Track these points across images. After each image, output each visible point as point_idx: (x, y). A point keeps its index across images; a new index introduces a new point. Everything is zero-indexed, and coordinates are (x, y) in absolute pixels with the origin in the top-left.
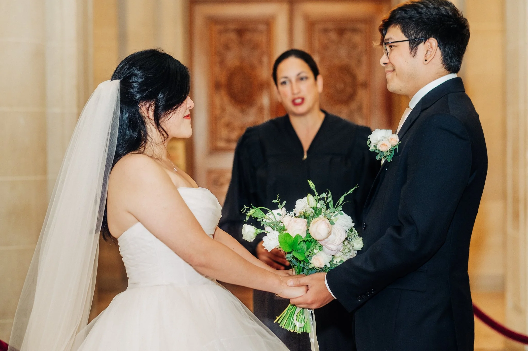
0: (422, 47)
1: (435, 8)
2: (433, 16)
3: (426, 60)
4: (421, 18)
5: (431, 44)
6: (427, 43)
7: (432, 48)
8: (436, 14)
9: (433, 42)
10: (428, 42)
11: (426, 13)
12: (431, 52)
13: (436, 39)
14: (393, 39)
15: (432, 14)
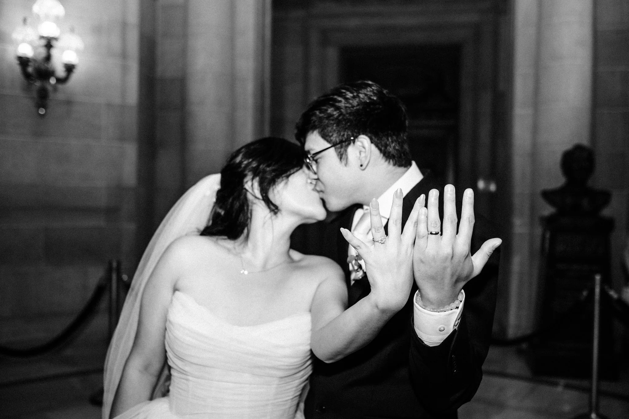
0: (352, 151)
1: (354, 97)
2: (355, 108)
3: (361, 166)
4: (341, 114)
5: (362, 142)
6: (358, 143)
7: (364, 147)
8: (358, 105)
9: (364, 140)
10: (358, 141)
11: (346, 107)
12: (365, 152)
13: (366, 135)
14: (314, 150)
15: (353, 107)
